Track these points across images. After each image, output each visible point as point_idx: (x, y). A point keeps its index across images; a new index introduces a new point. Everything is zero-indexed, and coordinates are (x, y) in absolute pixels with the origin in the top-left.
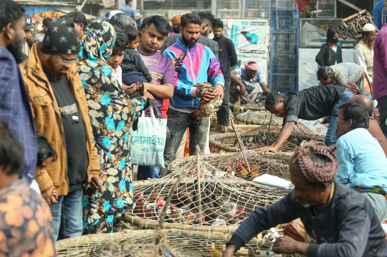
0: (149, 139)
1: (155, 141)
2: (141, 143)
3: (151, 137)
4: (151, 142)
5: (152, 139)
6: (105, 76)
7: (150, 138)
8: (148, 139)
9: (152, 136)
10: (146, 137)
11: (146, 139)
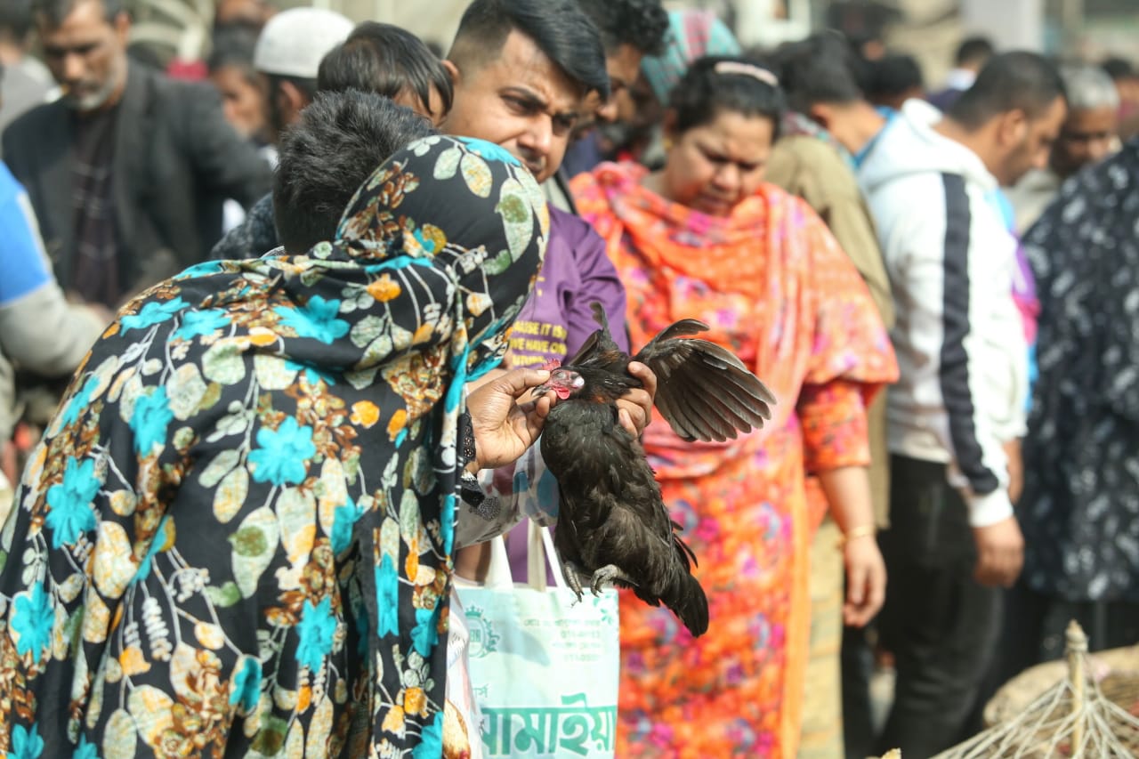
0: (548, 717)
1: (579, 730)
2: (506, 750)
3: (559, 704)
4: (561, 734)
5: (562, 718)
6: (242, 463)
7: (555, 712)
8: (542, 722)
9: (566, 700)
10: (534, 711)
11: (535, 718)
